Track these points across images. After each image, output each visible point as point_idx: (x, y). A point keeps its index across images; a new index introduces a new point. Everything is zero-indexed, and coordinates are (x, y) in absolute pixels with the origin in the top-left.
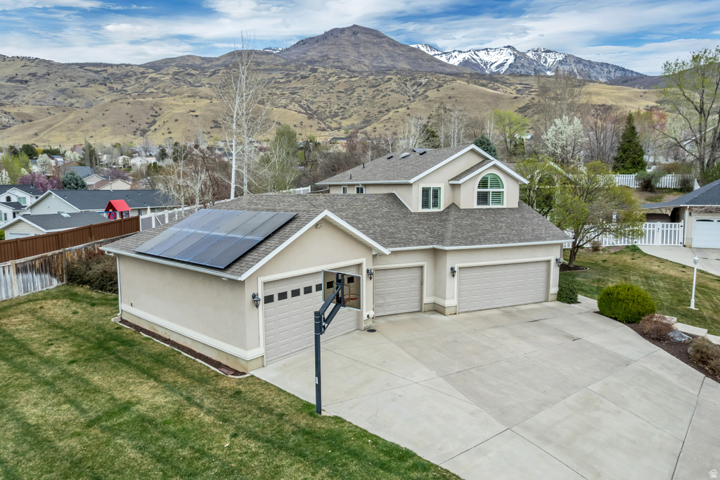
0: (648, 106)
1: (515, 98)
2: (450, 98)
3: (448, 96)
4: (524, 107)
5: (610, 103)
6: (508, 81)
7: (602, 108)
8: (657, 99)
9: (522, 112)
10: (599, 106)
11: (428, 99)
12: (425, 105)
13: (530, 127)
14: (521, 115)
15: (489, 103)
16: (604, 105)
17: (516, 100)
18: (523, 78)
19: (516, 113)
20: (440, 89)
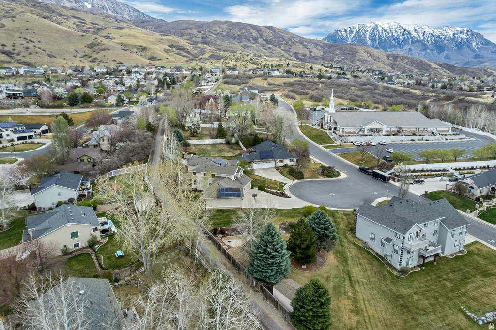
0: (165, 49)
1: (83, 36)
2: (27, 29)
3: (26, 28)
4: (91, 44)
5: (144, 45)
6: (63, 13)
7: (140, 48)
8: (169, 45)
9: (90, 48)
10: (139, 46)
11: (6, 28)
12: (4, 34)
13: (99, 60)
14: (90, 50)
15: (62, 38)
16: (141, 46)
17: (83, 37)
18: (74, 12)
19: (86, 48)
20: (14, 19)
